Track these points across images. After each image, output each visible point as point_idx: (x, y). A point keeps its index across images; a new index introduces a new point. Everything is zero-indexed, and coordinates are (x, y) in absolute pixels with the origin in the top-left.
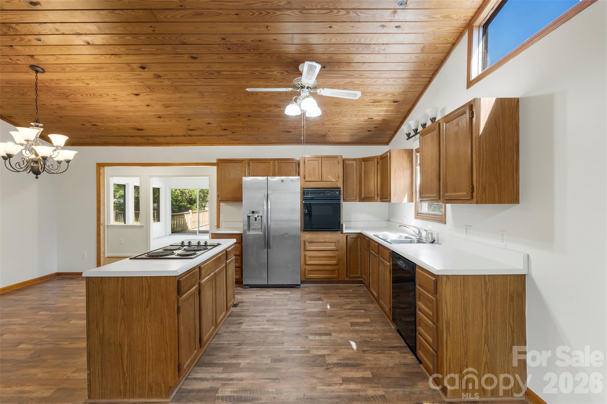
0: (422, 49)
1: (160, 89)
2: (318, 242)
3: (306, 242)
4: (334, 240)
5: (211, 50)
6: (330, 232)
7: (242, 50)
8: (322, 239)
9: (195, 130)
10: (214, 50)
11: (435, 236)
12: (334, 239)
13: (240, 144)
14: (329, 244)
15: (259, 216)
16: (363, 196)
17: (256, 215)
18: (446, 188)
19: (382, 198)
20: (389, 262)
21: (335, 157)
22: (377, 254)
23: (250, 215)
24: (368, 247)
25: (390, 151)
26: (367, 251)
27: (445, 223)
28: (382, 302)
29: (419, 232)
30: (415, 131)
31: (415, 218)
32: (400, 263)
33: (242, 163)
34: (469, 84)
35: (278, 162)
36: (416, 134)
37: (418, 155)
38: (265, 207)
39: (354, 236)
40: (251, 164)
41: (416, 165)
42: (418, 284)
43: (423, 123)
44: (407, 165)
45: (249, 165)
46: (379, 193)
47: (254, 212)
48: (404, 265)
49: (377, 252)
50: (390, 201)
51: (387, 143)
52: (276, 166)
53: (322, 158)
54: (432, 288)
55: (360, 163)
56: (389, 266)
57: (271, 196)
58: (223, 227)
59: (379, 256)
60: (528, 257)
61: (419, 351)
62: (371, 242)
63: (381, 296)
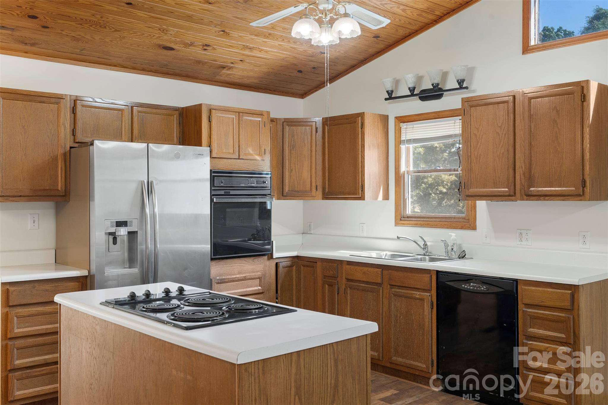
2: (233, 281)
3: (213, 283)
4: (259, 273)
6: (252, 258)
8: (239, 273)
11: (465, 247)
12: (257, 272)
14: (250, 282)
15: (129, 233)
16: (287, 189)
17: (123, 232)
18: (531, 181)
19: (330, 193)
20: (429, 291)
21: (260, 114)
22: (379, 285)
23: (112, 230)
24: (335, 277)
25: (361, 115)
26: (331, 285)
27: (474, 228)
28: (400, 359)
29: (425, 245)
30: (412, 90)
31: (396, 224)
32: (471, 286)
33: (58, 103)
34: (526, 49)
35: (139, 112)
36: (412, 95)
37: (403, 126)
38: (147, 210)
39: (289, 263)
40: (79, 108)
41: (399, 142)
42: (527, 305)
43: (436, 81)
44: (380, 139)
45: (74, 110)
46: (320, 184)
47: (120, 224)
48: (483, 288)
49: (379, 281)
50: (362, 198)
51: (303, 95)
52: (135, 119)
53: (240, 113)
54: (567, 304)
55: (280, 127)
56: (430, 297)
57: (156, 187)
59: (386, 286)
61: (529, 393)
62: (346, 267)
63: (396, 351)
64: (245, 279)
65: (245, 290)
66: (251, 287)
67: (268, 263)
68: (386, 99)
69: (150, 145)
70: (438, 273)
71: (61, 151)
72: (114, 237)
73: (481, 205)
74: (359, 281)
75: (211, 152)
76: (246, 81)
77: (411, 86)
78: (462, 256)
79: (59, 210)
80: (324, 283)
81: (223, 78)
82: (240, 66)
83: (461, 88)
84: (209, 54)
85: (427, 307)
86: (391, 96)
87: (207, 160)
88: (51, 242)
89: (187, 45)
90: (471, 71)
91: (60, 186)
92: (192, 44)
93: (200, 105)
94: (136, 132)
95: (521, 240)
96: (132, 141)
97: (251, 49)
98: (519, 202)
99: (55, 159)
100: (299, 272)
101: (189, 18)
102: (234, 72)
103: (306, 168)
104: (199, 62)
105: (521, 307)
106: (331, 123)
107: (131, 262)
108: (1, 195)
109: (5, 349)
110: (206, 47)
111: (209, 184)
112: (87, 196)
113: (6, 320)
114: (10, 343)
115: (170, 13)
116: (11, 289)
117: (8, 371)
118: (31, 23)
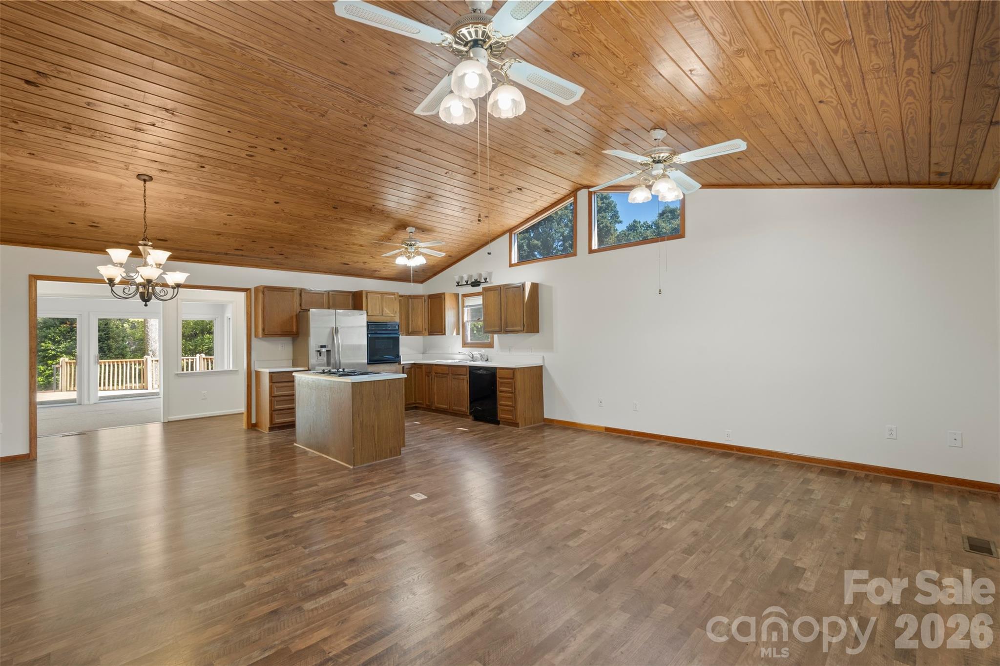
6: (390, 364)
7: (378, 213)
9: (242, 250)
10: (358, 208)
11: (486, 355)
15: (327, 351)
16: (410, 330)
17: (324, 350)
18: (506, 325)
19: (431, 332)
20: (466, 375)
21: (393, 294)
22: (447, 374)
23: (319, 349)
24: (430, 372)
25: (444, 294)
26: (428, 376)
28: (456, 408)
29: (473, 356)
30: (467, 282)
31: (463, 347)
32: (481, 372)
33: (292, 292)
34: (511, 265)
35: (332, 294)
36: (467, 284)
37: (465, 299)
38: (335, 342)
40: (303, 294)
41: (463, 306)
42: (500, 378)
43: (476, 278)
44: (454, 306)
45: (300, 295)
46: (427, 328)
47: (322, 347)
48: (485, 372)
49: (447, 372)
50: (445, 334)
51: (422, 282)
52: (331, 298)
53: (383, 294)
54: (511, 376)
55: (407, 300)
56: (467, 378)
57: (339, 330)
58: (256, 367)
59: (451, 375)
60: (543, 357)
61: (501, 415)
62: (434, 367)
63: (454, 404)
67: (398, 366)
69: (337, 310)
70: (470, 367)
71: (295, 314)
72: (320, 353)
73: (496, 336)
74: (439, 373)
75: (367, 313)
76: (389, 276)
77: (466, 280)
78: (487, 360)
79: (294, 341)
80: (426, 375)
81: (377, 275)
82: (384, 270)
83: (486, 282)
84: (366, 266)
85: (465, 382)
86: (458, 285)
87: (365, 316)
88: (291, 356)
89: (355, 263)
90: (490, 274)
91: (295, 330)
92: (357, 262)
93: (362, 291)
94: (331, 304)
96: (329, 309)
97: (388, 263)
99: (292, 318)
100: (415, 370)
101: (354, 252)
102: (382, 273)
103: (420, 320)
104: (362, 269)
105: (498, 379)
106: (432, 297)
107: (328, 364)
108: (268, 334)
109: (271, 401)
110: (365, 263)
111: (365, 329)
112: (307, 334)
113: (271, 388)
114: (273, 398)
115: (345, 251)
116: (273, 375)
117: (272, 411)
118: (281, 257)
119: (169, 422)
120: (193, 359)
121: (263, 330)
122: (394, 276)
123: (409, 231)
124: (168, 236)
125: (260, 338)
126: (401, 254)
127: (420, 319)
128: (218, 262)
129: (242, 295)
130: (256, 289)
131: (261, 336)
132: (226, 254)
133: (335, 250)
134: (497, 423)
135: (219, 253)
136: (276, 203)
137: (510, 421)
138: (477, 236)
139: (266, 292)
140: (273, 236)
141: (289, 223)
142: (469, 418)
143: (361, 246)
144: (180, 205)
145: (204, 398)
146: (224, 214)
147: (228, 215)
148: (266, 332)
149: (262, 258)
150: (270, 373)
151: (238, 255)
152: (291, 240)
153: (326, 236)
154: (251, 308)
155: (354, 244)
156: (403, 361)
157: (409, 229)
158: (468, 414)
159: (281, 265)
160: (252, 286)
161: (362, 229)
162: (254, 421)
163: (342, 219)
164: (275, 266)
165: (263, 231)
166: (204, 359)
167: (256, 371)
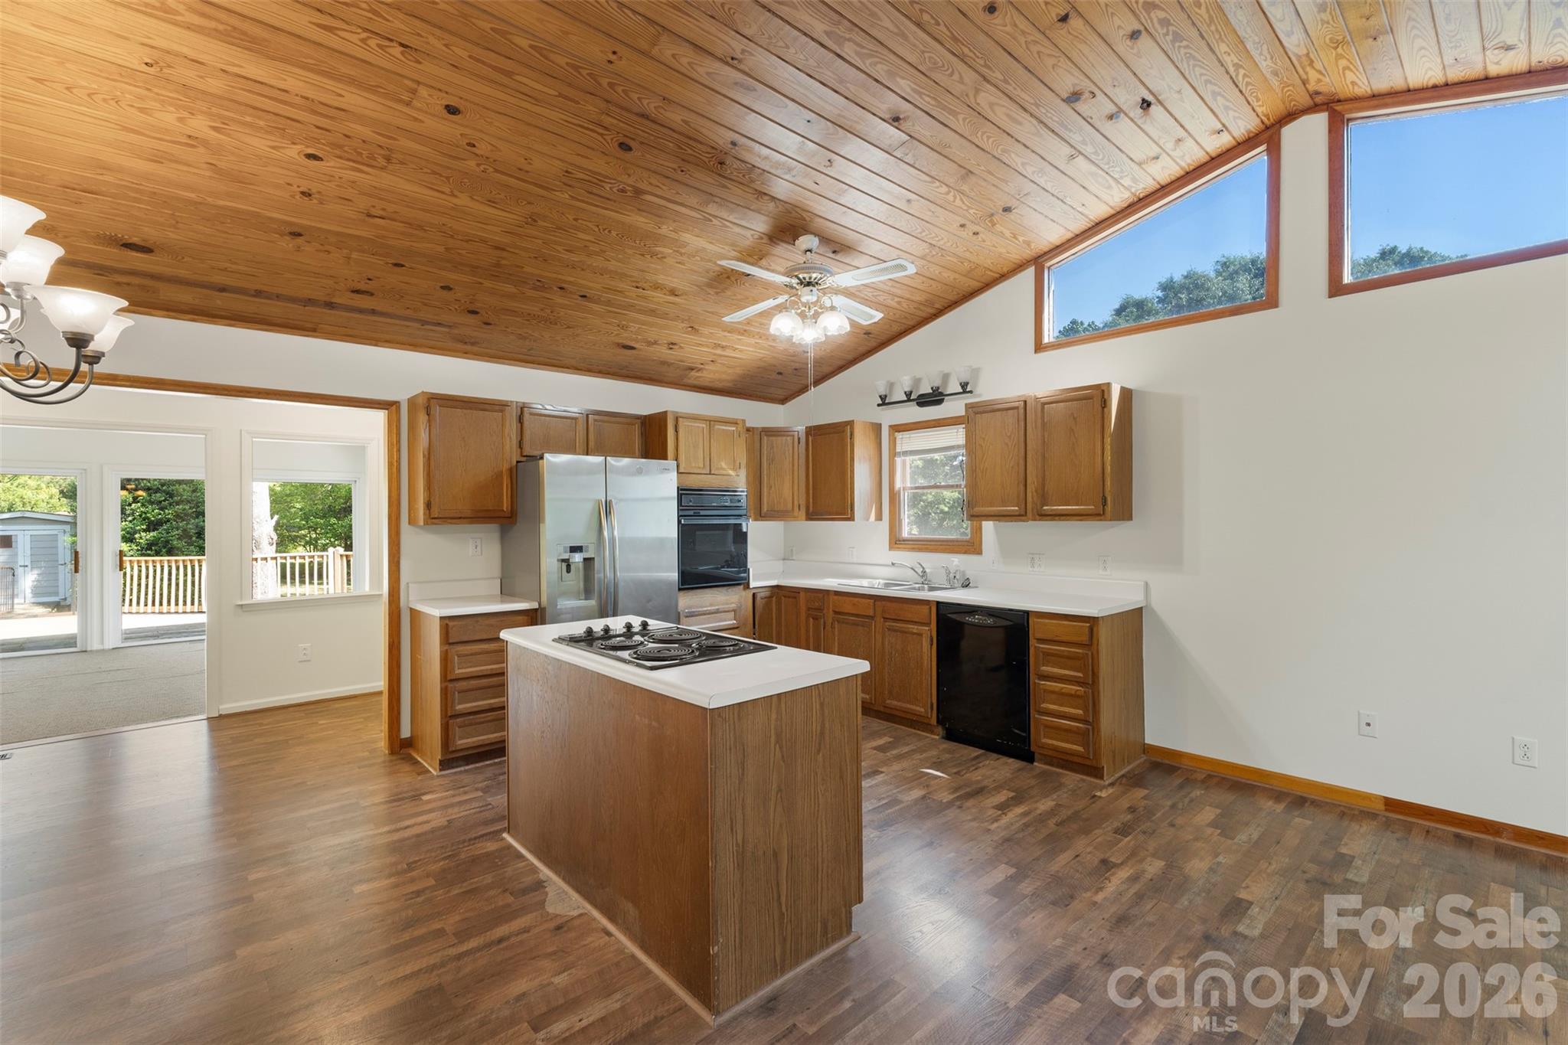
0: (971, 270)
1: (425, 170)
2: (704, 614)
3: (682, 616)
4: (733, 605)
5: (682, 149)
6: (726, 588)
7: (741, 175)
8: (711, 605)
9: (372, 294)
10: (690, 151)
11: (969, 574)
13: (466, 354)
14: (723, 615)
15: (585, 559)
16: (765, 508)
17: (577, 558)
18: (1044, 498)
19: (815, 513)
20: (928, 624)
21: (734, 423)
22: (872, 618)
23: (566, 556)
25: (851, 423)
26: (815, 619)
27: (979, 552)
28: (895, 703)
29: (924, 572)
30: (908, 394)
31: (891, 548)
32: (976, 619)
33: (502, 411)
34: (1039, 347)
35: (595, 420)
36: (909, 400)
37: (899, 436)
38: (606, 533)
39: (767, 594)
40: (526, 416)
41: (893, 454)
42: (1041, 641)
43: (936, 385)
44: (873, 453)
45: (521, 419)
46: (803, 502)
47: (575, 549)
48: (990, 621)
50: (851, 518)
51: (783, 401)
52: (591, 429)
53: (711, 421)
54: (1085, 639)
55: (757, 438)
56: (930, 631)
57: (615, 507)
58: (413, 598)
59: (879, 619)
60: (1147, 584)
61: (1043, 740)
62: (833, 598)
63: (890, 692)
64: (717, 612)
65: (717, 624)
66: (725, 621)
67: (744, 593)
68: (879, 405)
69: (608, 458)
70: (939, 603)
71: (506, 466)
72: (567, 564)
75: (678, 466)
76: (719, 385)
77: (907, 389)
78: (966, 584)
79: (504, 534)
80: (808, 616)
82: (711, 367)
83: (965, 392)
84: (674, 355)
85: (925, 643)
86: (884, 402)
87: (674, 475)
88: (496, 571)
89: (650, 344)
90: (976, 372)
91: (506, 506)
92: (655, 343)
93: (666, 412)
94: (592, 444)
95: (1033, 566)
96: (587, 454)
97: (723, 347)
98: (1030, 522)
99: (499, 475)
100: (779, 603)
101: (653, 312)
102: (704, 374)
103: (787, 485)
104: (664, 363)
105: (1032, 642)
106: (816, 432)
107: (588, 592)
108: (438, 517)
109: (445, 692)
110: (672, 345)
111: (675, 503)
112: (536, 516)
113: (445, 659)
114: (450, 685)
115: (631, 307)
116: (451, 624)
117: (449, 718)
118: (471, 319)
119: (221, 716)
120: (322, 557)
121: (428, 505)
122: (730, 385)
123: (805, 247)
124: (148, 233)
125: (420, 527)
126: (781, 308)
127: (789, 486)
128: (314, 330)
129: (380, 417)
130: (412, 402)
131: (422, 523)
132: (330, 305)
133: (609, 303)
134: (1028, 757)
135: (309, 302)
136: (452, 110)
137: (1076, 759)
138: (953, 276)
139: (437, 410)
140: (447, 249)
141: (492, 202)
142: (932, 732)
143: (673, 292)
144: (141, 98)
145: (305, 658)
146: (294, 152)
147: (309, 156)
148: (435, 513)
149: (424, 323)
150: (442, 618)
151: (361, 311)
152: (498, 265)
153: (589, 255)
154: (399, 450)
155: (657, 287)
156: (754, 580)
157: (807, 241)
158: (934, 721)
159: (473, 344)
160: (402, 395)
161: (686, 237)
162: (406, 732)
163: (638, 192)
164: (460, 346)
165: (421, 228)
166: (341, 556)
167: (411, 609)
